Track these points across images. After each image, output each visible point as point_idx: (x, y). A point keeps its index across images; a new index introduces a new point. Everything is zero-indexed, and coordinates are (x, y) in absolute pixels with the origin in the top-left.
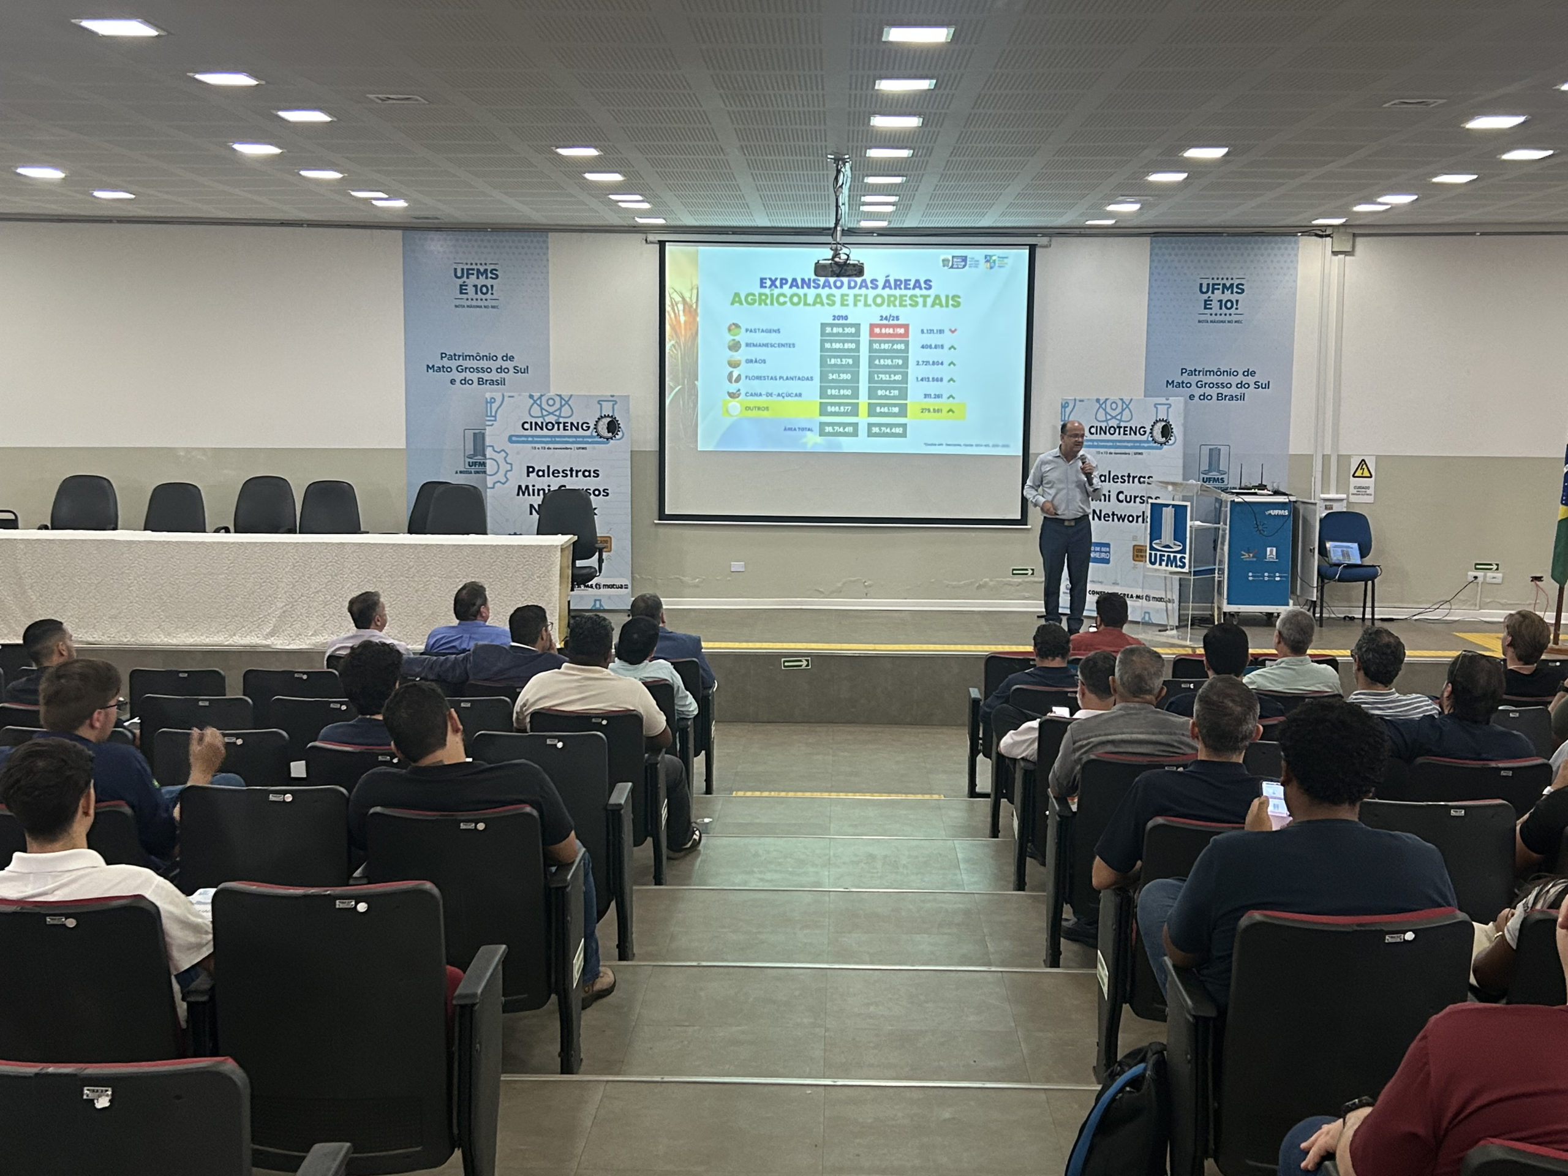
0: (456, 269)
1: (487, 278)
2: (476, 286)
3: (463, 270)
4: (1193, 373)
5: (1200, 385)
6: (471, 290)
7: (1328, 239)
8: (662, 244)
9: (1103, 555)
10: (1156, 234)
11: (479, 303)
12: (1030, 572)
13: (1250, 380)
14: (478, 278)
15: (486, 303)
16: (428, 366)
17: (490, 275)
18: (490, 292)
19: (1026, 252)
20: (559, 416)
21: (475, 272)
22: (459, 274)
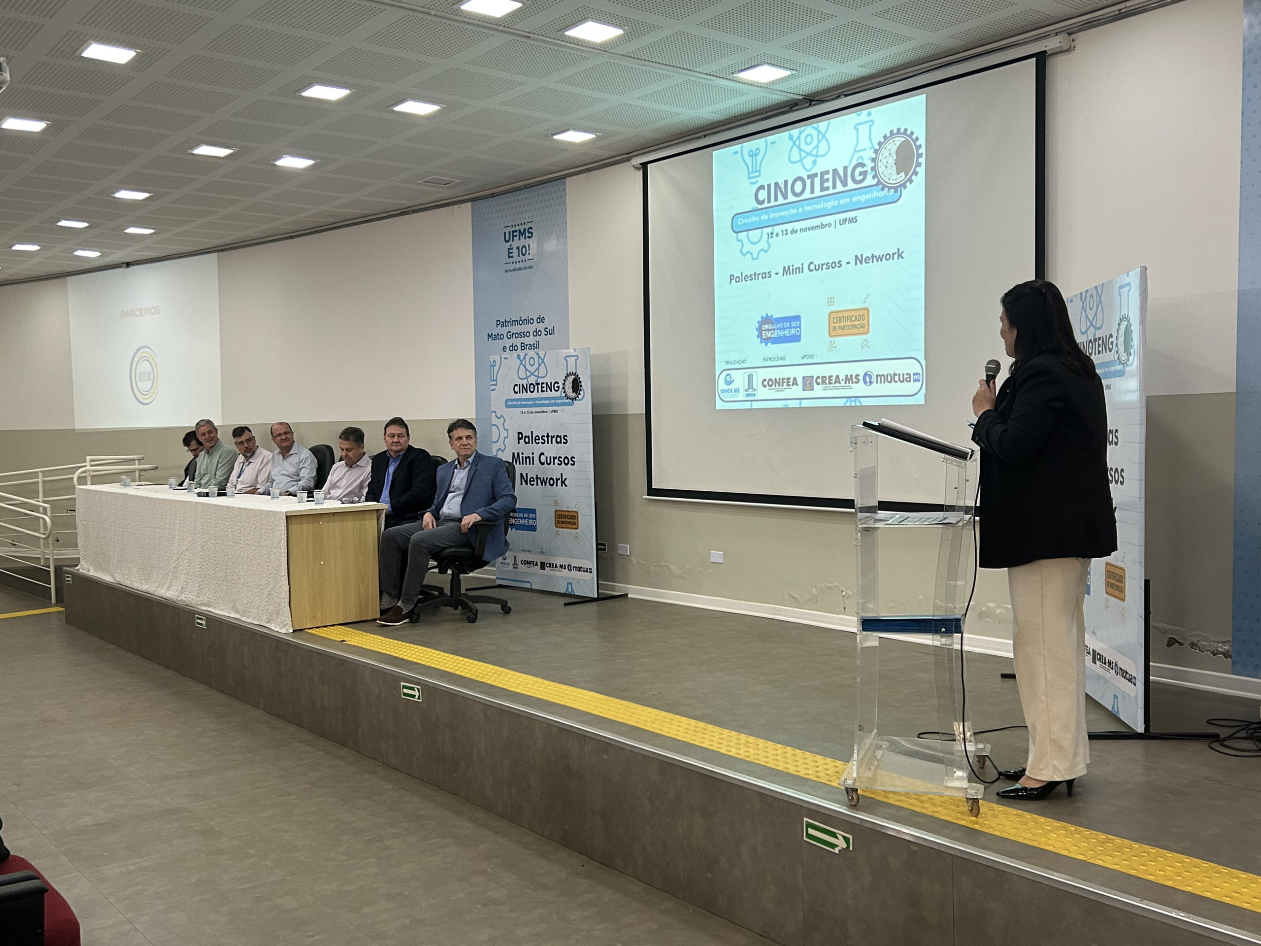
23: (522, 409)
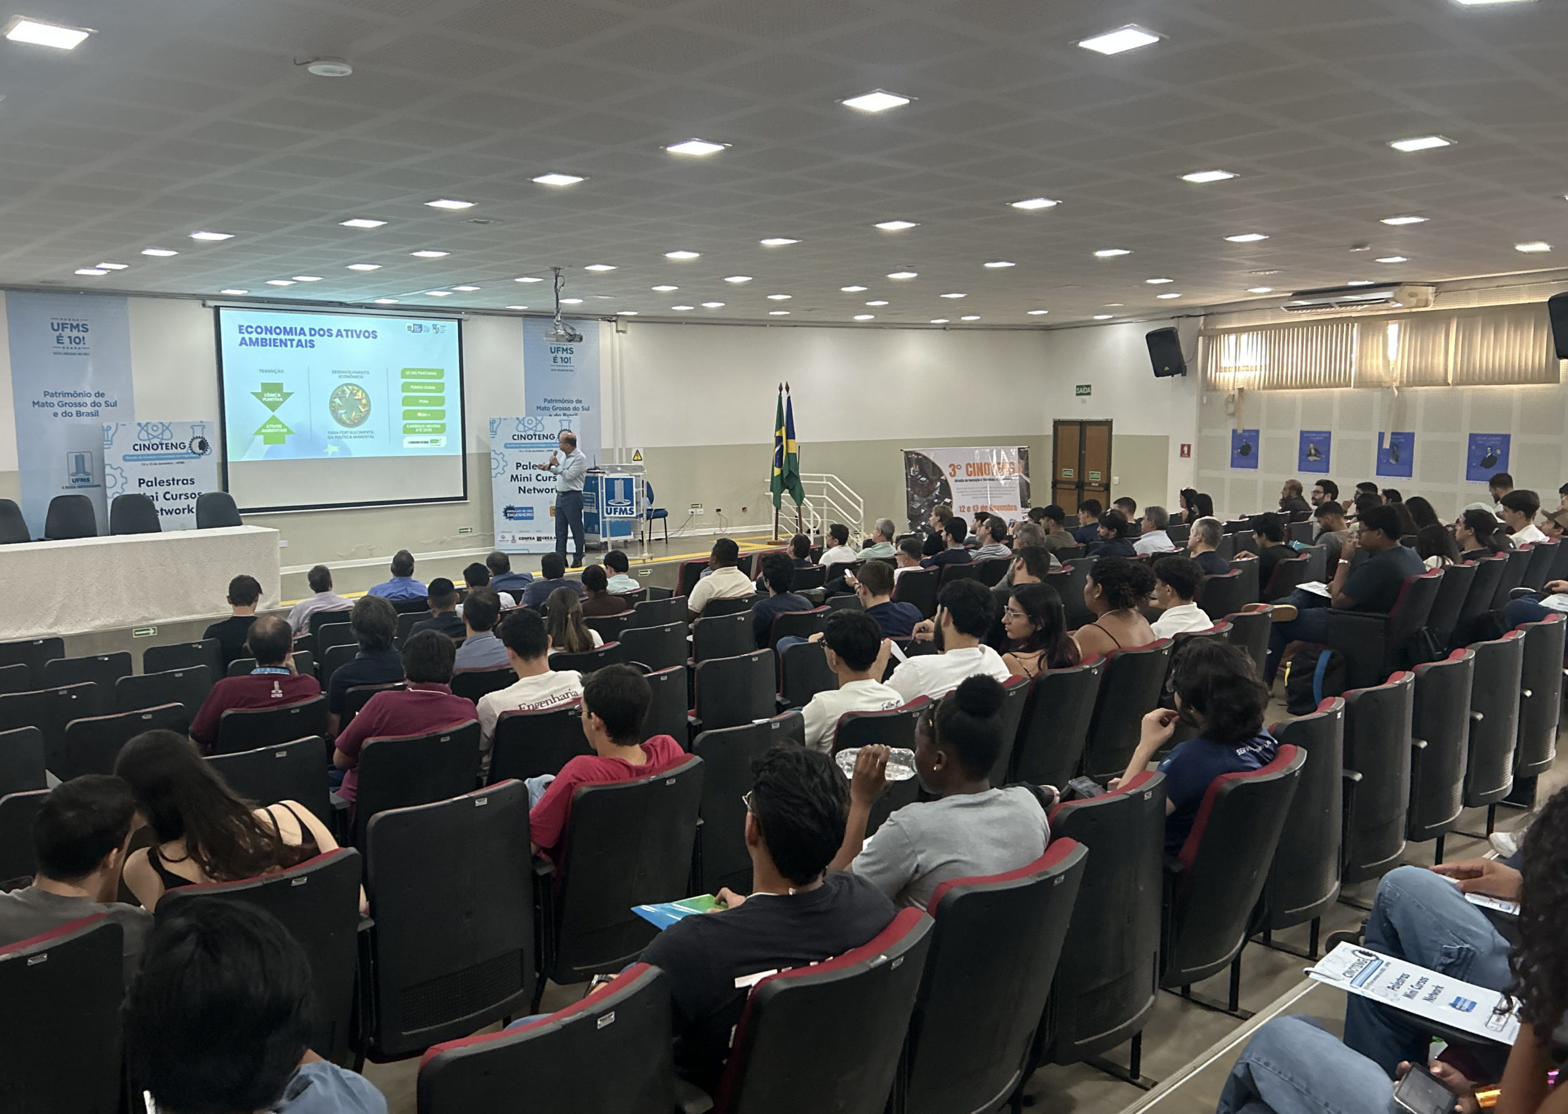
0: (52, 324)
1: (79, 331)
2: (70, 337)
3: (58, 324)
4: (551, 401)
5: (555, 409)
6: (66, 341)
7: (614, 324)
8: (217, 310)
9: (529, 515)
10: (526, 316)
11: (74, 351)
12: (469, 530)
13: (579, 405)
14: (71, 331)
15: (80, 351)
16: (34, 402)
17: (81, 329)
18: (82, 342)
19: (456, 323)
20: (162, 439)
21: (69, 326)
22: (56, 327)
23: (143, 462)
